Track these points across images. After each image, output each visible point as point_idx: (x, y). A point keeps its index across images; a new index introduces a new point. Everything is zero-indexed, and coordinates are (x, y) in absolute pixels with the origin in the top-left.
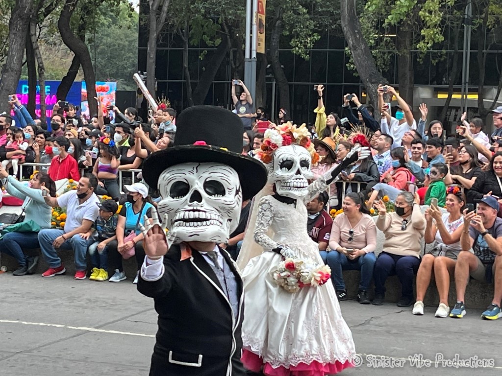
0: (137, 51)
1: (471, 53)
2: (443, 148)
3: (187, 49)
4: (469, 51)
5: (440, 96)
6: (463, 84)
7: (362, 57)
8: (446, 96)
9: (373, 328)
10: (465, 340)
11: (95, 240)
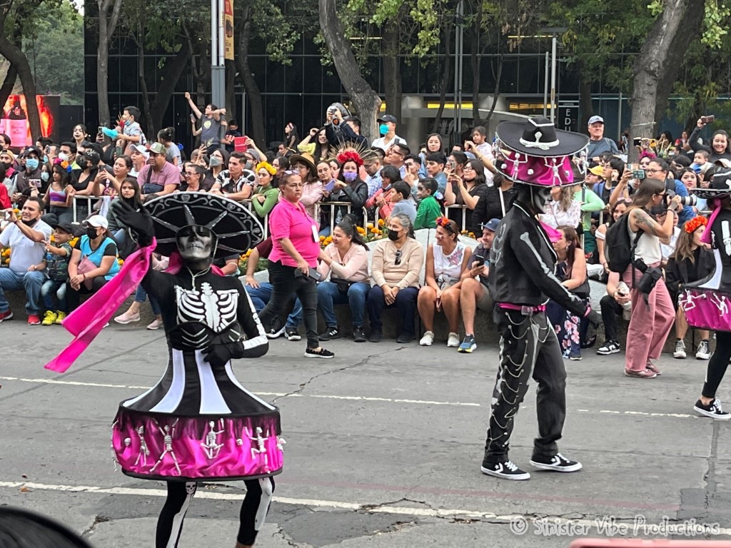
0: (82, 59)
1: (463, 57)
2: (445, 164)
3: (143, 56)
4: (461, 55)
5: (430, 106)
6: (456, 93)
7: (344, 62)
8: (438, 106)
9: (371, 368)
10: (474, 377)
11: (49, 278)
